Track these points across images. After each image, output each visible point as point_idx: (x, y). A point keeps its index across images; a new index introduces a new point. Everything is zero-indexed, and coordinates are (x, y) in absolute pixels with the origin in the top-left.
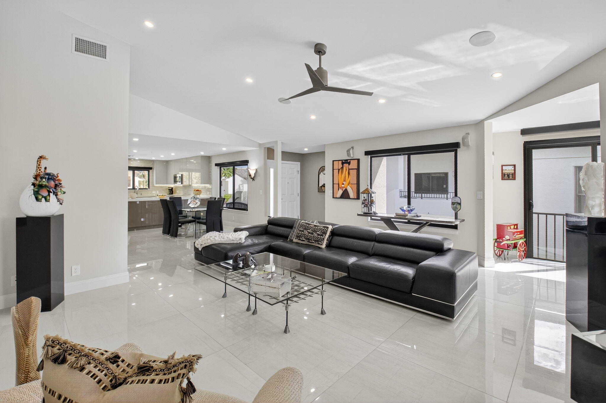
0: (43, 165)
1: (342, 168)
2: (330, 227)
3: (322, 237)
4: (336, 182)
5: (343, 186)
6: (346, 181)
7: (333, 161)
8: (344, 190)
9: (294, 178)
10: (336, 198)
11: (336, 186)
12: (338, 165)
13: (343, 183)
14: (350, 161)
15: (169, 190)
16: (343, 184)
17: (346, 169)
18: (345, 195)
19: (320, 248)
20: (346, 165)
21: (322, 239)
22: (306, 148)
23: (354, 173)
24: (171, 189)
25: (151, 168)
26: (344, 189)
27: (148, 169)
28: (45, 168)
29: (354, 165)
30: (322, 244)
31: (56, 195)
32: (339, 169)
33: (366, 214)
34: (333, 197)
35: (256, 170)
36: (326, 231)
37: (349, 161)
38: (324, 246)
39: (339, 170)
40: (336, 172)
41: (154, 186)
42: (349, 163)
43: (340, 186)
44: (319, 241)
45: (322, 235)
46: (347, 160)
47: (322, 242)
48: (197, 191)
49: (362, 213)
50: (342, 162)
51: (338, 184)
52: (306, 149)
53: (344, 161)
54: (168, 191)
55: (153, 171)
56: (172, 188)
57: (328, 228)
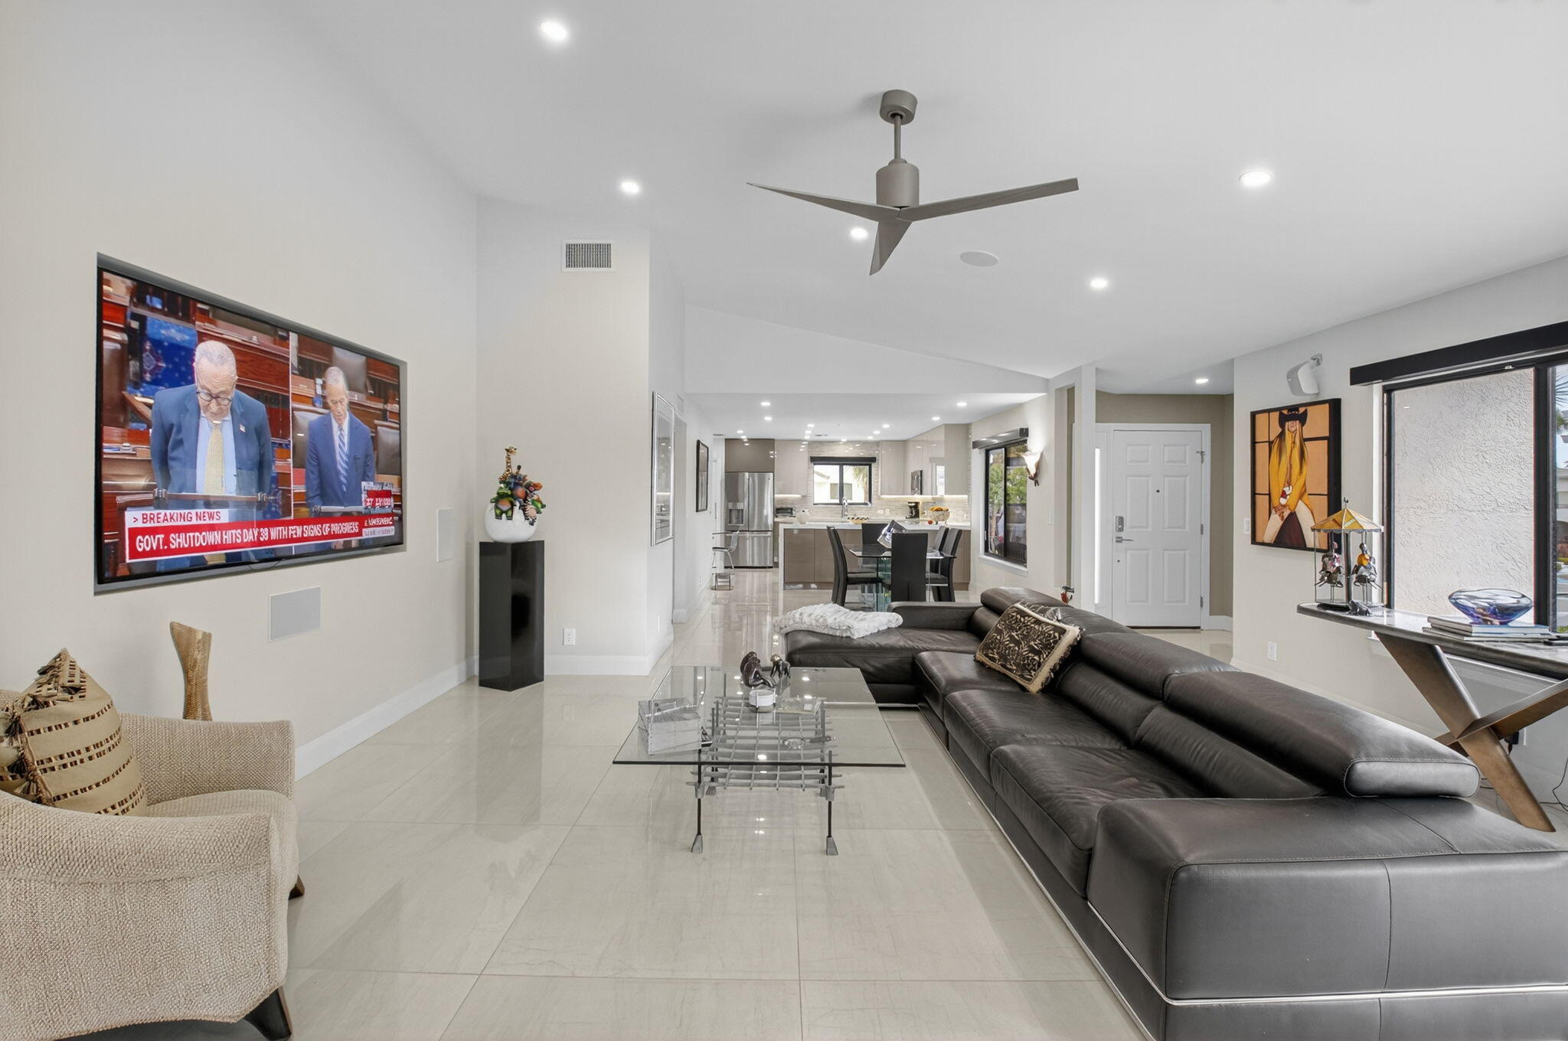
0: (515, 461)
1: (1282, 436)
2: (1073, 632)
3: (1036, 658)
4: (1261, 487)
5: (1283, 501)
6: (1293, 483)
7: (1253, 415)
8: (1286, 516)
9: (1186, 476)
10: (1263, 544)
11: (1262, 502)
12: (1269, 428)
13: (1285, 489)
14: (1306, 410)
15: (911, 507)
16: (1284, 495)
17: (1294, 443)
18: (1290, 537)
19: (1023, 689)
20: (1293, 426)
21: (1034, 665)
22: (1201, 375)
23: (1318, 452)
24: (913, 504)
25: (874, 460)
26: (1286, 513)
27: (869, 461)
28: (519, 467)
29: (1318, 422)
30: (1029, 680)
31: (524, 510)
32: (1271, 440)
33: (1326, 610)
34: (1254, 541)
35: (1042, 455)
36: (1056, 642)
37: (1302, 410)
38: (1035, 686)
39: (1271, 443)
40: (1262, 450)
41: (879, 498)
42: (1303, 419)
43: (1275, 502)
44: (1029, 667)
45: (1038, 653)
46: (1295, 408)
47: (1033, 673)
48: (937, 510)
49: (1313, 605)
50: (1281, 414)
51: (1269, 495)
52: (1202, 381)
53: (1285, 412)
54: (909, 510)
55: (878, 465)
56: (917, 503)
57: (1063, 632)
